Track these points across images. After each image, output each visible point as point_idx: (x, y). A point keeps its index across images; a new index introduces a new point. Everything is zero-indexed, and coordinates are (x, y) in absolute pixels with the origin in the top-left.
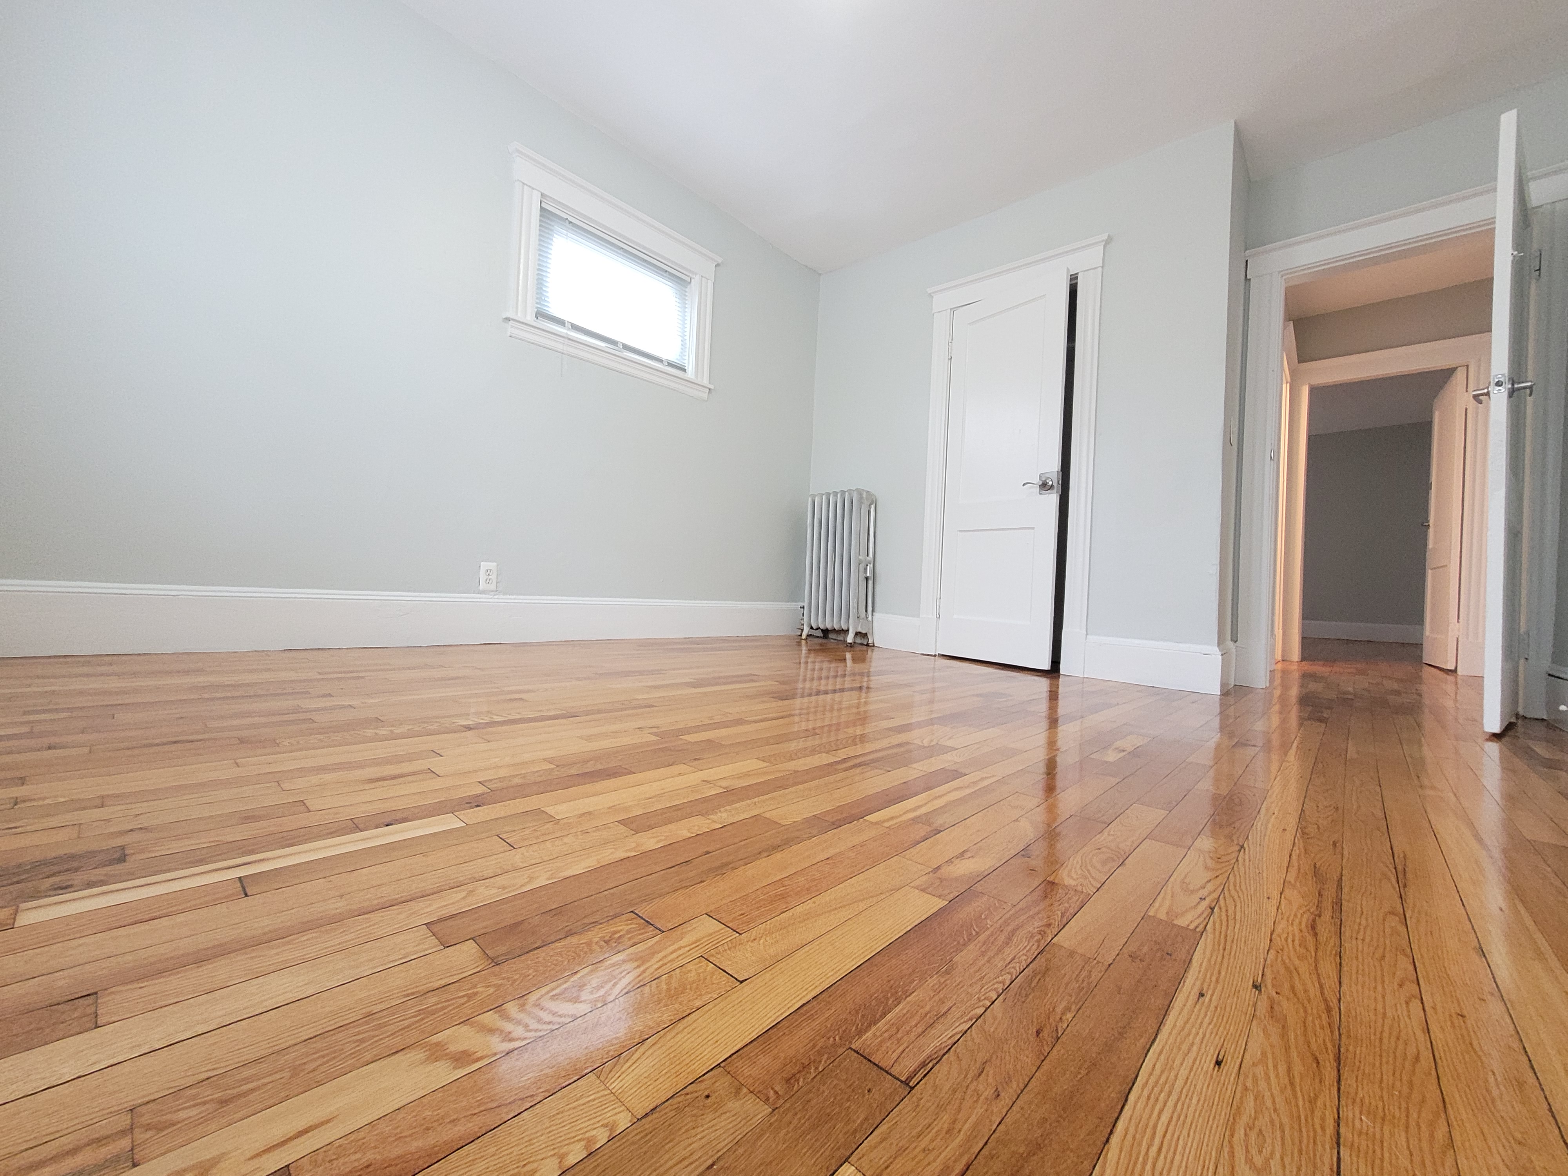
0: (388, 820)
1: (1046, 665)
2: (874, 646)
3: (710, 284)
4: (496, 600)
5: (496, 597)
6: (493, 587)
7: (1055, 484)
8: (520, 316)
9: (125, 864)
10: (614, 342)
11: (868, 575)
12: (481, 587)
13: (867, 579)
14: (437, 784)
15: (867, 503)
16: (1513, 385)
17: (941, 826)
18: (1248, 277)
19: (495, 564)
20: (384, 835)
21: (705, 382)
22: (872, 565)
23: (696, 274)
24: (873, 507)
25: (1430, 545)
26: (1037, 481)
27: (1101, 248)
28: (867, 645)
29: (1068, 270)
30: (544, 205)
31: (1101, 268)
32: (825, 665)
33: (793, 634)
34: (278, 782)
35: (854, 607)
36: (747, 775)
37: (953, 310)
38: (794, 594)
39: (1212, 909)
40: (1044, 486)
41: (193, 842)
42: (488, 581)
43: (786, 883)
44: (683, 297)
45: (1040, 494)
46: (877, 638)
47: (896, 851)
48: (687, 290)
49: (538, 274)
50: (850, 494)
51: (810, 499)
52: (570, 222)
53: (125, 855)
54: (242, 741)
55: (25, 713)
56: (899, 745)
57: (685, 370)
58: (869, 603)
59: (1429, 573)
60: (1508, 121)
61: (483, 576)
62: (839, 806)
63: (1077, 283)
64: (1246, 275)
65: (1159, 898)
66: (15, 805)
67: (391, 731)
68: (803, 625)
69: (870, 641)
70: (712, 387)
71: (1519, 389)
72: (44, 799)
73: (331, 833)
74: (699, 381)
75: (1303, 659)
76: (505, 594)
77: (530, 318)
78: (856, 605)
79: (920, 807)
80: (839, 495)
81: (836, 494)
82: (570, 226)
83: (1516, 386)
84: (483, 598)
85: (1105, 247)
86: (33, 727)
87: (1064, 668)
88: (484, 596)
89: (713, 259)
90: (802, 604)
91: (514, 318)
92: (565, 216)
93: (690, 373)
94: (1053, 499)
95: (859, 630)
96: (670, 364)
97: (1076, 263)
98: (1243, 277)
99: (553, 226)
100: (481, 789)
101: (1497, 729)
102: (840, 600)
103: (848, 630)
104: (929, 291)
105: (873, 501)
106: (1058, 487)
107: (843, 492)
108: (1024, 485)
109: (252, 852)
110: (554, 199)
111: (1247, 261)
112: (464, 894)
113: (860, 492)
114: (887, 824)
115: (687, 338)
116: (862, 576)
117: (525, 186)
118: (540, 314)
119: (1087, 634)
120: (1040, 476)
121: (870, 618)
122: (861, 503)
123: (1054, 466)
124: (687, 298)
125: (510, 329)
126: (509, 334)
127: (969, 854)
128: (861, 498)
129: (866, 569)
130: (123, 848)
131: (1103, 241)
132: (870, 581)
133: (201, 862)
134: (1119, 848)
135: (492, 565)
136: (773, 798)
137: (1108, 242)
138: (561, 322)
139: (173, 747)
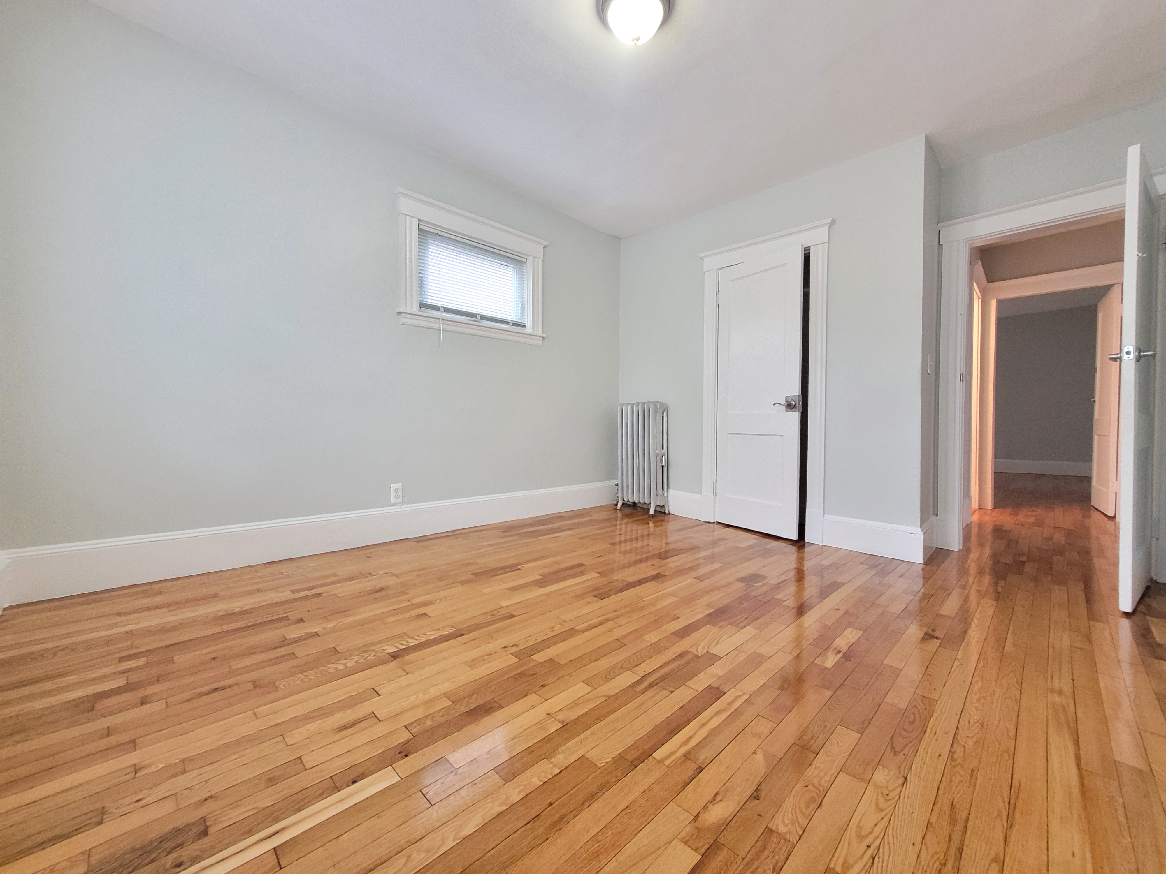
0: (352, 776)
1: (794, 536)
2: (669, 514)
3: (540, 262)
4: (403, 509)
5: (403, 507)
6: (400, 500)
7: (797, 405)
8: (408, 310)
9: (209, 837)
10: (473, 315)
11: (663, 464)
12: (392, 502)
13: (663, 466)
14: (380, 730)
15: (660, 412)
16: (1139, 352)
17: (703, 763)
18: (941, 243)
19: (400, 484)
20: (351, 795)
21: (540, 333)
22: (666, 456)
23: (530, 256)
24: (665, 413)
25: (1096, 416)
26: (783, 402)
27: (827, 228)
28: (664, 513)
29: (802, 246)
30: (421, 227)
31: (827, 244)
32: (635, 527)
33: (611, 503)
34: (282, 735)
35: (654, 488)
36: (575, 704)
37: (719, 270)
38: (611, 474)
39: (873, 859)
40: (790, 406)
41: (243, 810)
42: (397, 497)
43: (600, 838)
44: (521, 274)
45: (786, 411)
46: (673, 508)
47: (672, 796)
48: (524, 268)
49: (420, 277)
50: (648, 405)
51: (619, 408)
52: (440, 235)
53: (207, 827)
54: (256, 685)
55: (121, 660)
56: (681, 656)
57: (525, 326)
58: (665, 484)
59: (1096, 438)
60: (1134, 153)
61: (393, 494)
62: (637, 740)
63: (809, 253)
64: (939, 241)
65: (840, 845)
66: (136, 773)
67: (345, 664)
68: (618, 497)
69: (667, 511)
70: (544, 336)
71: (1144, 356)
72: (149, 765)
73: (321, 795)
74: (535, 333)
75: (996, 506)
76: (408, 503)
77: (415, 309)
78: (655, 487)
79: (690, 738)
80: (640, 406)
81: (638, 404)
82: (440, 238)
83: (1142, 354)
84: (394, 509)
85: (830, 227)
86: (128, 677)
87: (808, 538)
88: (395, 507)
89: (541, 244)
90: (616, 482)
91: (404, 311)
92: (436, 232)
93: (529, 330)
94: (796, 416)
95: (658, 504)
96: (515, 324)
97: (808, 239)
98: (937, 243)
99: (427, 240)
100: (405, 736)
101: (1129, 610)
102: (643, 482)
103: (650, 504)
104: (700, 255)
105: (665, 409)
106: (799, 407)
107: (644, 403)
108: (774, 404)
109: (277, 820)
110: (426, 221)
111: (940, 231)
112: (404, 860)
113: (655, 404)
114: (667, 763)
115: (526, 300)
116: (659, 464)
117: (407, 217)
118: (423, 306)
119: (824, 514)
120: (786, 398)
121: (666, 494)
122: (656, 411)
123: (796, 391)
124: (524, 274)
125: (403, 320)
126: (402, 323)
127: (718, 798)
128: (656, 408)
129: (661, 460)
130: (204, 819)
131: (828, 224)
132: (664, 469)
133: (250, 833)
134: (820, 785)
135: (399, 485)
136: (593, 734)
137: (832, 223)
138: (437, 308)
139: (216, 696)
